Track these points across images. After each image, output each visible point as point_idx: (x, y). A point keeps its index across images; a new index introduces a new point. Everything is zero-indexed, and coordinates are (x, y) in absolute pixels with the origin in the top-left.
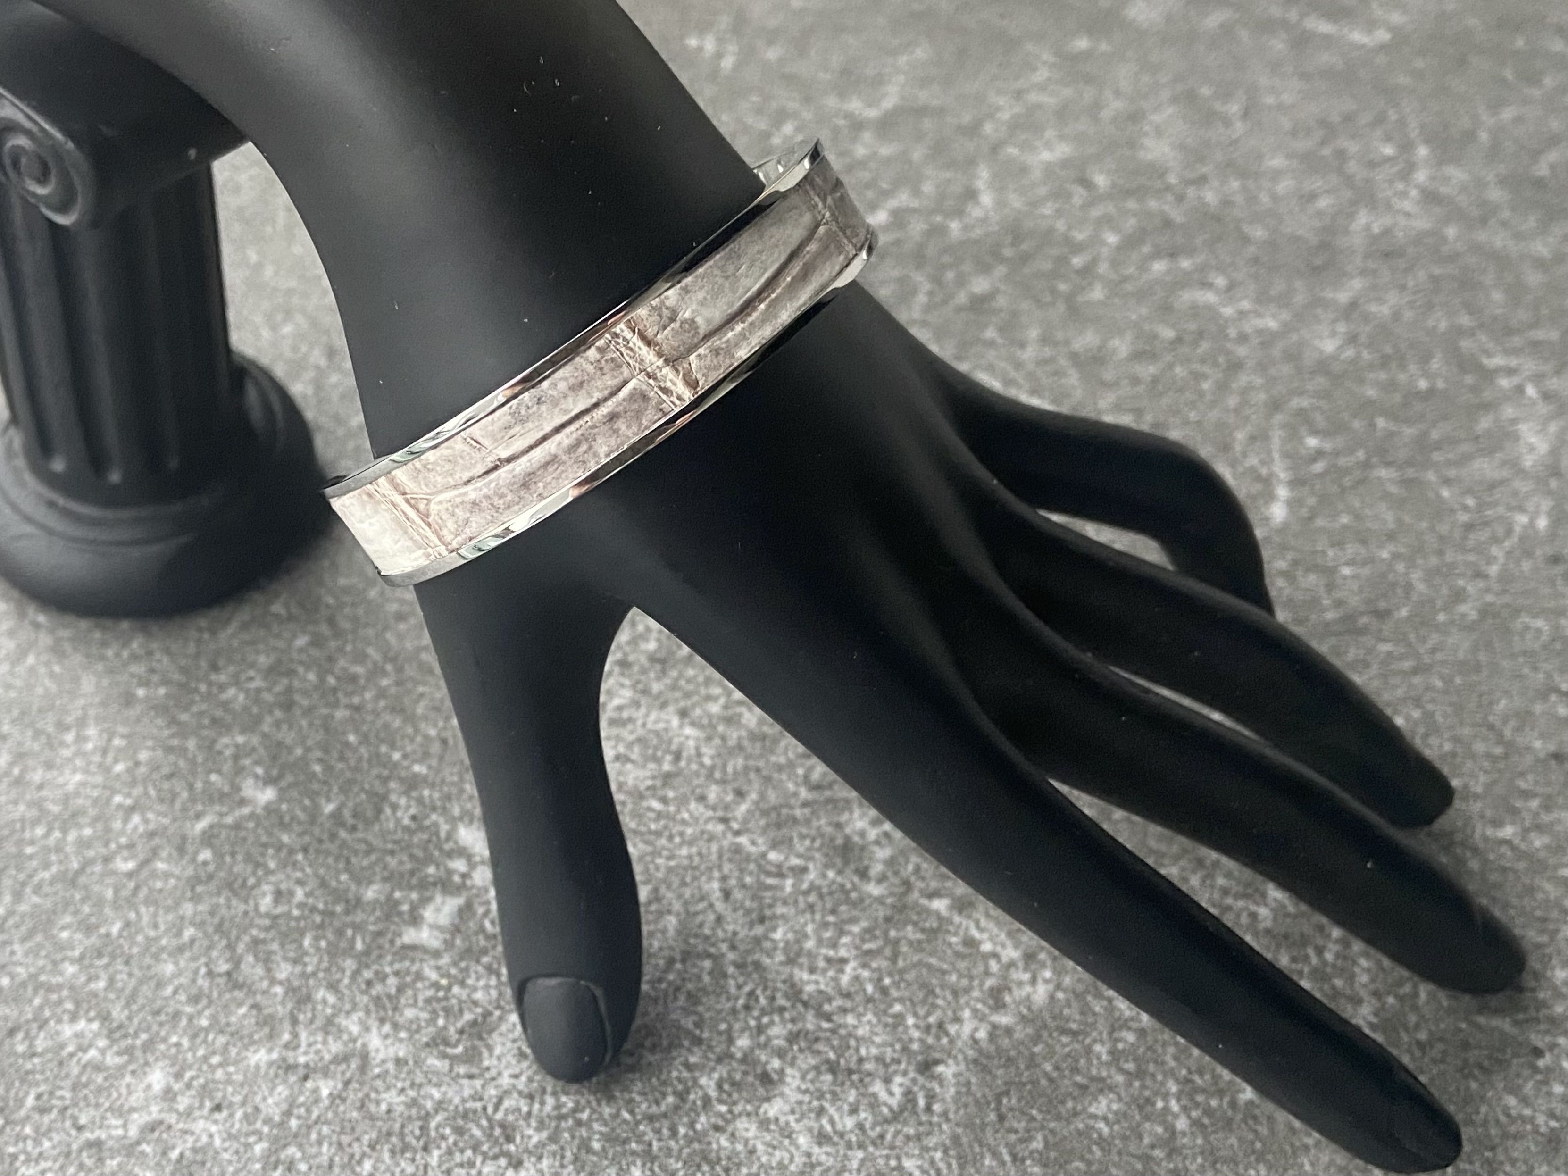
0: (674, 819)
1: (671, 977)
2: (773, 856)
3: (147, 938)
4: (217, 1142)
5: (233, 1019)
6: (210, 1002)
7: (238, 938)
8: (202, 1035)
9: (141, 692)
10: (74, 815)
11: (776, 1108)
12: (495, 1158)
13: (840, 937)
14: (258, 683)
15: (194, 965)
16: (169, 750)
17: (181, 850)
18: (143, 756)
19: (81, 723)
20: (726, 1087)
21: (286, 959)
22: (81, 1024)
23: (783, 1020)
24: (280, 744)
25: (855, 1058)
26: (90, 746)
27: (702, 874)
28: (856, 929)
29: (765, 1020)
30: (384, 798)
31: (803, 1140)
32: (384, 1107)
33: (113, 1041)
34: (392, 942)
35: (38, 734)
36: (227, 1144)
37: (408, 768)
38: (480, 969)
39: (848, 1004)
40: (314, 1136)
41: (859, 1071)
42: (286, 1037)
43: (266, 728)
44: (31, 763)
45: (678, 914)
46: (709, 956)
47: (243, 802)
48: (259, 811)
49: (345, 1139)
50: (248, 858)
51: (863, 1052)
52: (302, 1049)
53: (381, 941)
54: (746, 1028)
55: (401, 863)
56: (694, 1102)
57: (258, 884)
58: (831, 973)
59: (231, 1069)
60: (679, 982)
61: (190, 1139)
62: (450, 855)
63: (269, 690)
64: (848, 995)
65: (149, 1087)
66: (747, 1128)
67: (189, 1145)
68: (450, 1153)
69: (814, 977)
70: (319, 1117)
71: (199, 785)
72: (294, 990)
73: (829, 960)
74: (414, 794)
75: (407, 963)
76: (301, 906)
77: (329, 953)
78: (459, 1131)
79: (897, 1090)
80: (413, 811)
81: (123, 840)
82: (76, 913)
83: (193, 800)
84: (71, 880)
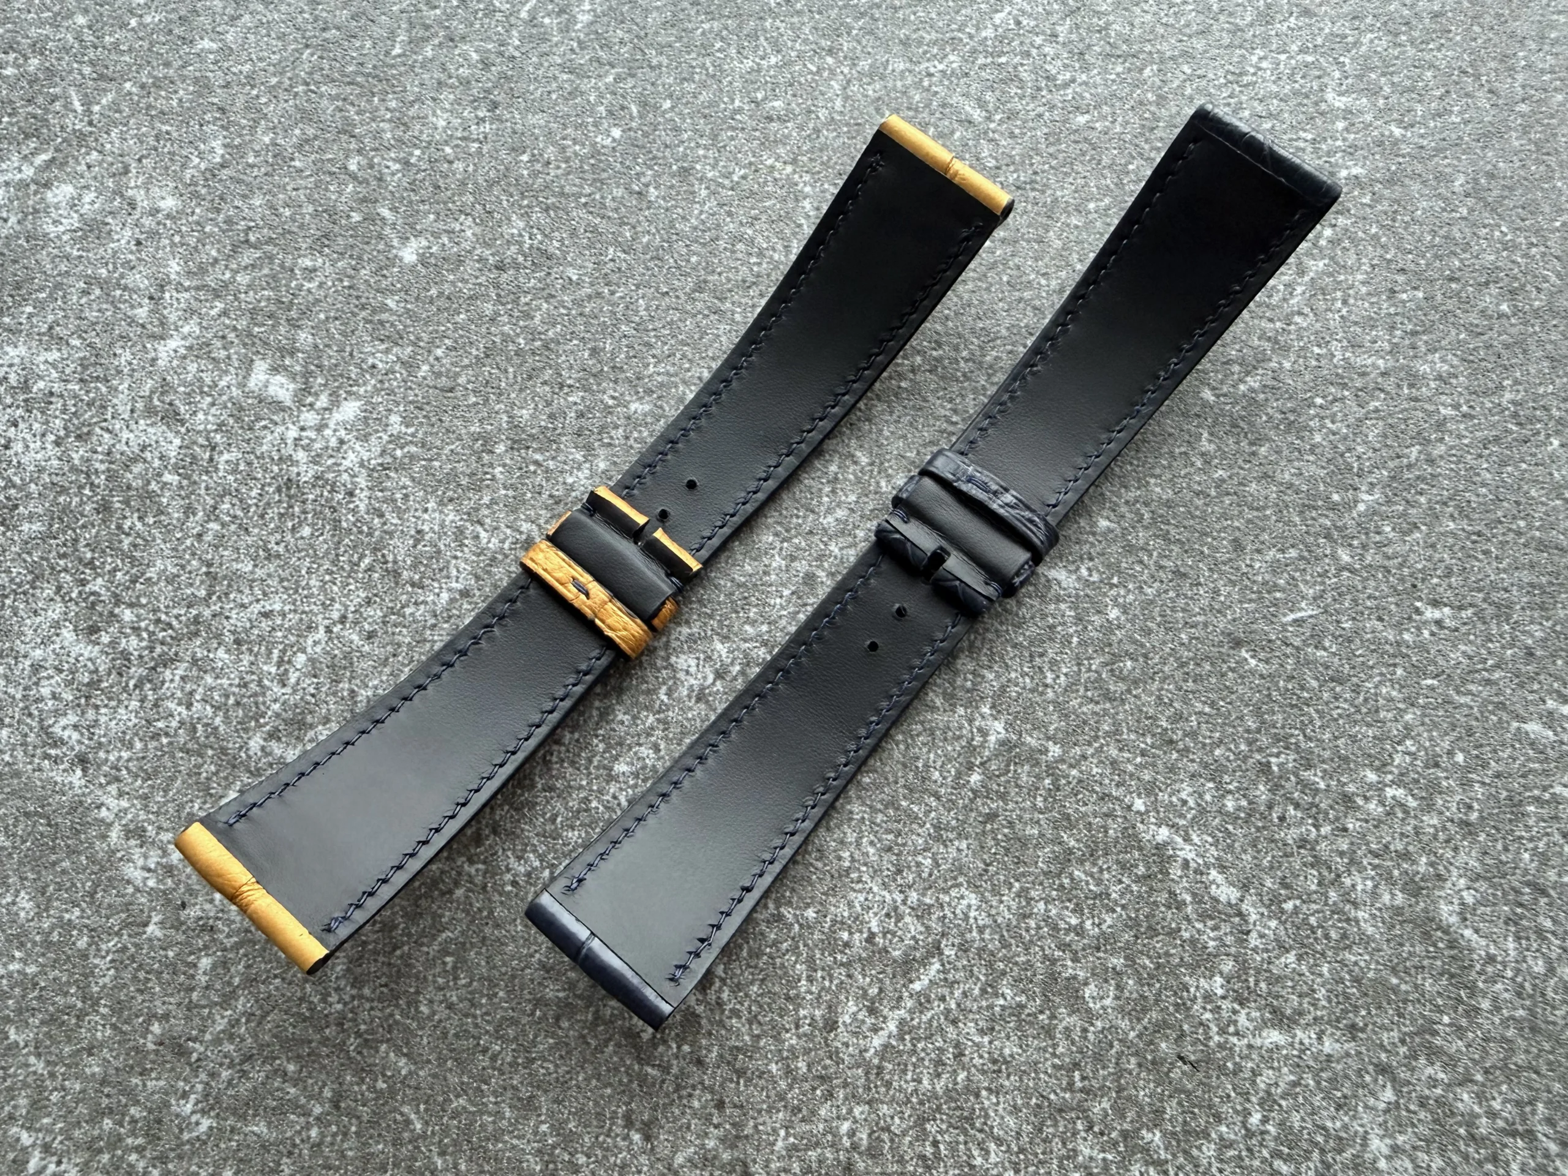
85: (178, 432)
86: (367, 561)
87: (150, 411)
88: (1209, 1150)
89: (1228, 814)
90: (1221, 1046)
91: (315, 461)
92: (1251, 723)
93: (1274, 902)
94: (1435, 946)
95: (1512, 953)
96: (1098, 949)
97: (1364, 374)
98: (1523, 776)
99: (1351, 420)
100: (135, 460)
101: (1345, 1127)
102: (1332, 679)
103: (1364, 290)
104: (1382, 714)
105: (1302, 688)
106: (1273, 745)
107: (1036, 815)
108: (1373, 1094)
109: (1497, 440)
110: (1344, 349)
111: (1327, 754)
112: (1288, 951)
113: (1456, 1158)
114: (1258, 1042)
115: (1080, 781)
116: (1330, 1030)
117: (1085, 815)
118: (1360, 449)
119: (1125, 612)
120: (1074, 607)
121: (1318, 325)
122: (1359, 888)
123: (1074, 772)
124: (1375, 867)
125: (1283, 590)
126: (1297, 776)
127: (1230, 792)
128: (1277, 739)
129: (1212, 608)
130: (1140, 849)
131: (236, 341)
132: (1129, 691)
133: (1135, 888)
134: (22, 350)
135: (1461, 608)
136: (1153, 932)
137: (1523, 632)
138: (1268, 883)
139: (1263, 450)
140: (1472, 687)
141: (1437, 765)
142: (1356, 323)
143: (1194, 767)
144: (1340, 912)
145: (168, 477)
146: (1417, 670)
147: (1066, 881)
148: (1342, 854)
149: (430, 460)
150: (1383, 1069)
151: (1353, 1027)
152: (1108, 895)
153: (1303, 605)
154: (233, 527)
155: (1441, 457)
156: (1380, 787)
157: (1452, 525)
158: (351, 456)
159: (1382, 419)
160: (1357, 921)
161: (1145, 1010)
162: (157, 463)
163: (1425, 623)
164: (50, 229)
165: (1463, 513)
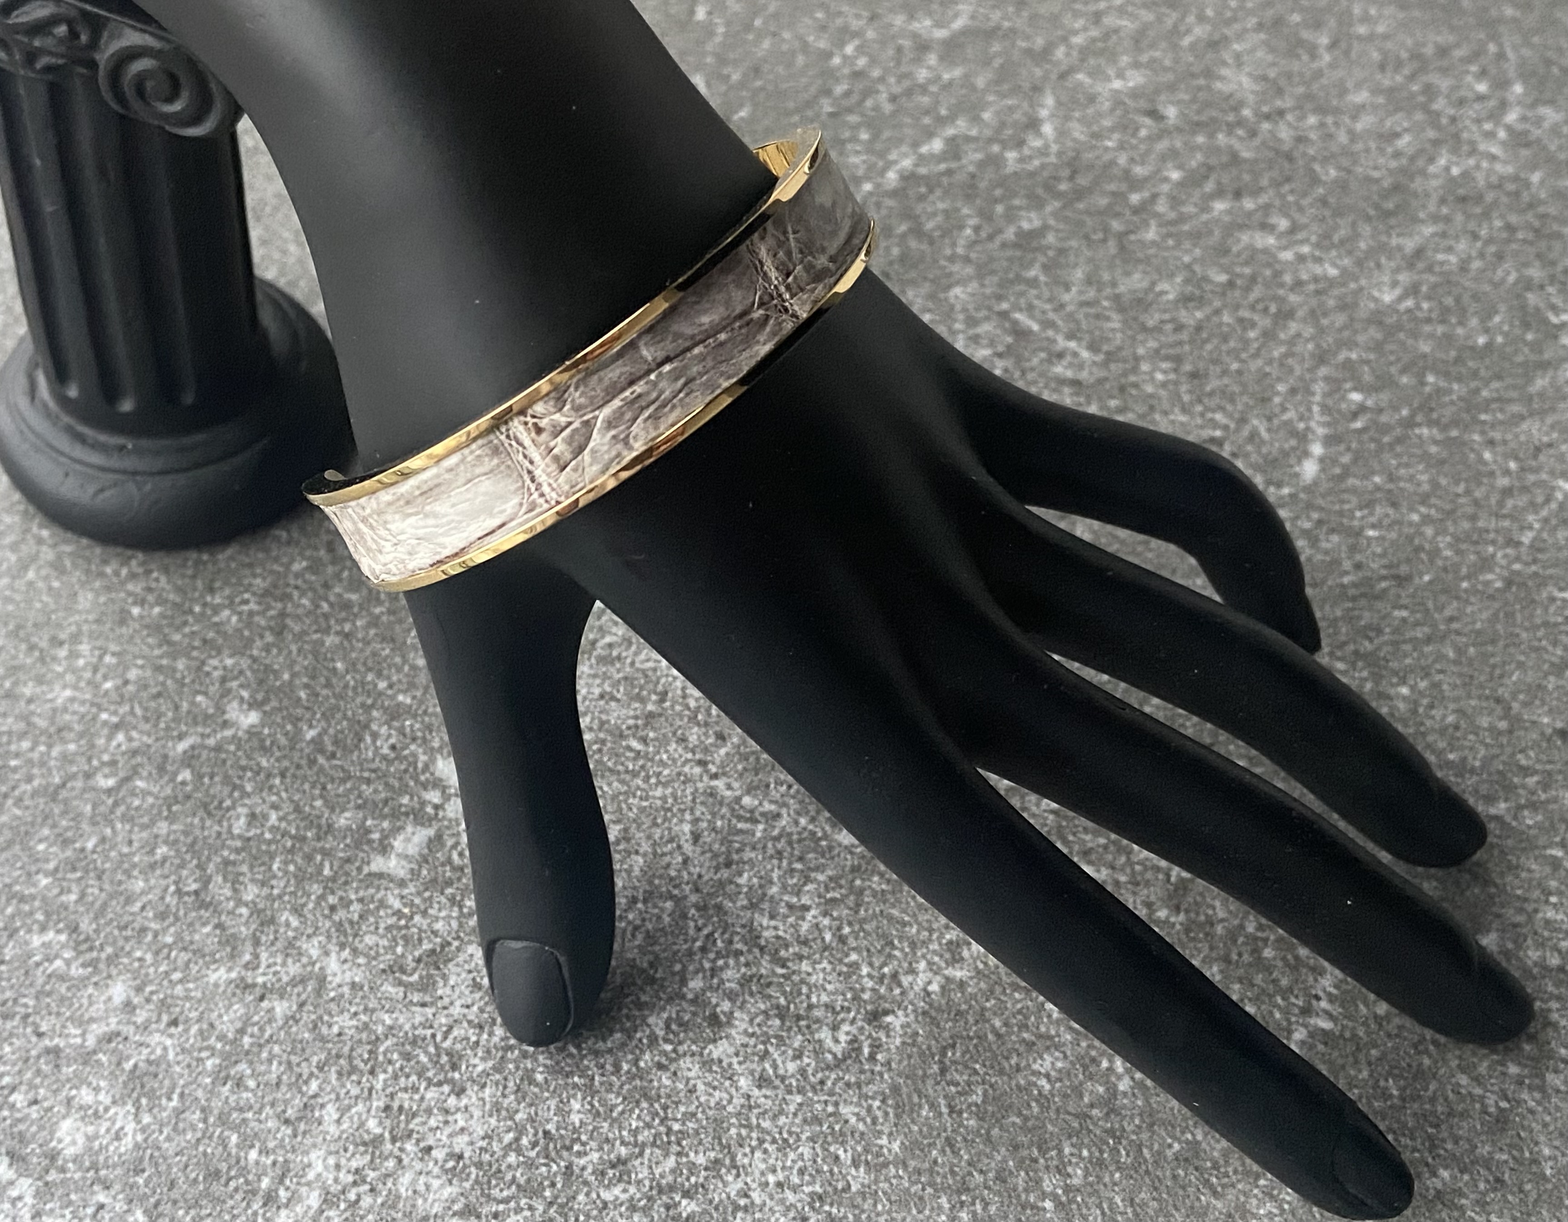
0: (652, 760)
1: (631, 916)
2: (747, 800)
3: (121, 855)
4: (171, 1056)
5: (197, 937)
6: (177, 919)
7: (209, 859)
8: (166, 951)
9: (136, 611)
10: (60, 730)
11: (721, 1049)
12: (440, 1084)
13: (805, 884)
14: (253, 606)
15: (163, 882)
16: (158, 669)
17: (161, 769)
18: (133, 674)
19: (75, 638)
20: (674, 1027)
21: (252, 880)
22: (50, 935)
23: (737, 963)
24: (268, 669)
25: (805, 1005)
26: (81, 662)
27: (674, 815)
28: (821, 877)
29: (720, 962)
30: (367, 726)
31: (743, 1082)
32: (335, 1029)
33: (80, 953)
34: (359, 869)
35: (32, 648)
36: (180, 1058)
37: (393, 698)
38: (443, 900)
39: (805, 951)
40: (264, 1055)
41: (808, 1018)
42: (247, 957)
43: (255, 652)
44: (22, 676)
45: (645, 855)
46: (672, 897)
47: (226, 724)
48: (240, 733)
49: (295, 1059)
50: (226, 780)
51: (814, 999)
52: (261, 970)
53: (347, 867)
54: (700, 969)
55: (376, 791)
56: (640, 1040)
57: (233, 807)
58: (791, 920)
59: (191, 986)
60: (638, 922)
61: (145, 1051)
62: (425, 786)
63: (262, 613)
64: (805, 943)
65: (110, 999)
66: (690, 1068)
67: (143, 1057)
68: (396, 1077)
69: (773, 923)
70: (271, 1036)
71: (185, 706)
72: (259, 912)
73: (790, 906)
74: (396, 724)
75: (372, 891)
76: (274, 829)
77: (296, 877)
78: (407, 1057)
79: (843, 1038)
80: (392, 741)
81: (106, 758)
82: (54, 826)
83: (177, 720)
84: (53, 794)
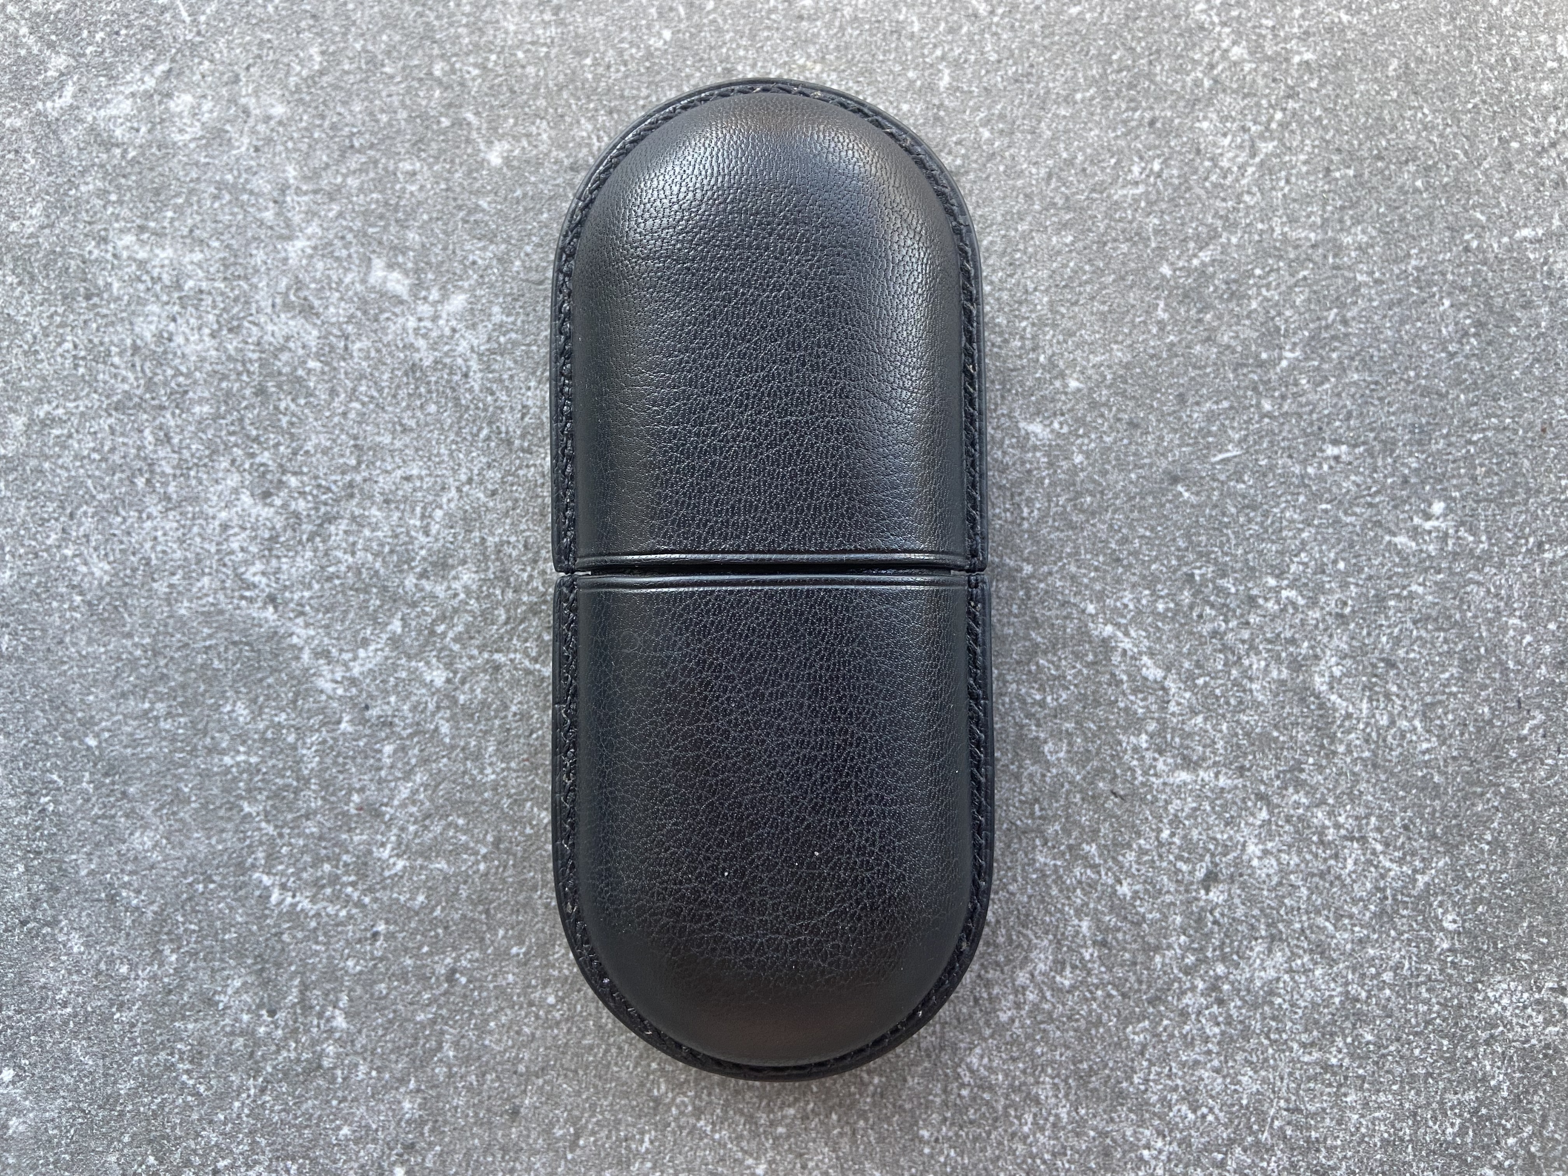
85: (315, 324)
86: (485, 432)
87: (288, 306)
88: (1131, 856)
89: (1159, 614)
90: (1143, 784)
91: (433, 347)
92: (1181, 543)
93: (1189, 680)
94: (1308, 707)
95: (1365, 711)
96: (1055, 717)
97: (1296, 247)
98: (1390, 578)
99: (1283, 288)
100: (283, 349)
101: (1230, 838)
102: (1248, 507)
103: (1304, 169)
104: (1284, 533)
105: (1224, 514)
106: (1196, 561)
107: (1012, 619)
108: (1253, 814)
109: (1400, 302)
110: (1283, 224)
111: (1239, 565)
112: (1197, 714)
113: (1308, 857)
114: (1171, 780)
115: (1047, 592)
116: (1224, 770)
117: (1050, 617)
118: (1288, 313)
119: (1087, 458)
120: (1047, 454)
121: (1263, 204)
122: (1255, 667)
123: (1042, 585)
124: (1268, 651)
125: (1215, 436)
126: (1214, 583)
127: (1162, 597)
128: (1200, 555)
129: (1157, 452)
130: (1090, 642)
131: (354, 241)
132: (1088, 521)
133: (1085, 671)
134: (169, 252)
135: (1356, 446)
136: (1097, 703)
137: (1403, 464)
138: (1186, 665)
139: (1208, 317)
140: (1358, 510)
141: (1323, 572)
142: (1295, 200)
143: (1134, 579)
144: (1239, 685)
145: (312, 364)
146: (1316, 497)
147: (1033, 668)
148: (1243, 642)
149: (529, 345)
150: (1261, 797)
151: (1242, 769)
152: (1065, 677)
153: (1230, 447)
154: (372, 406)
155: (1354, 318)
156: (1277, 590)
157: (1356, 377)
158: (464, 343)
159: (1309, 286)
160: (1251, 691)
161: (1088, 760)
162: (301, 352)
163: (1326, 459)
164: (177, 137)
165: (1366, 366)
